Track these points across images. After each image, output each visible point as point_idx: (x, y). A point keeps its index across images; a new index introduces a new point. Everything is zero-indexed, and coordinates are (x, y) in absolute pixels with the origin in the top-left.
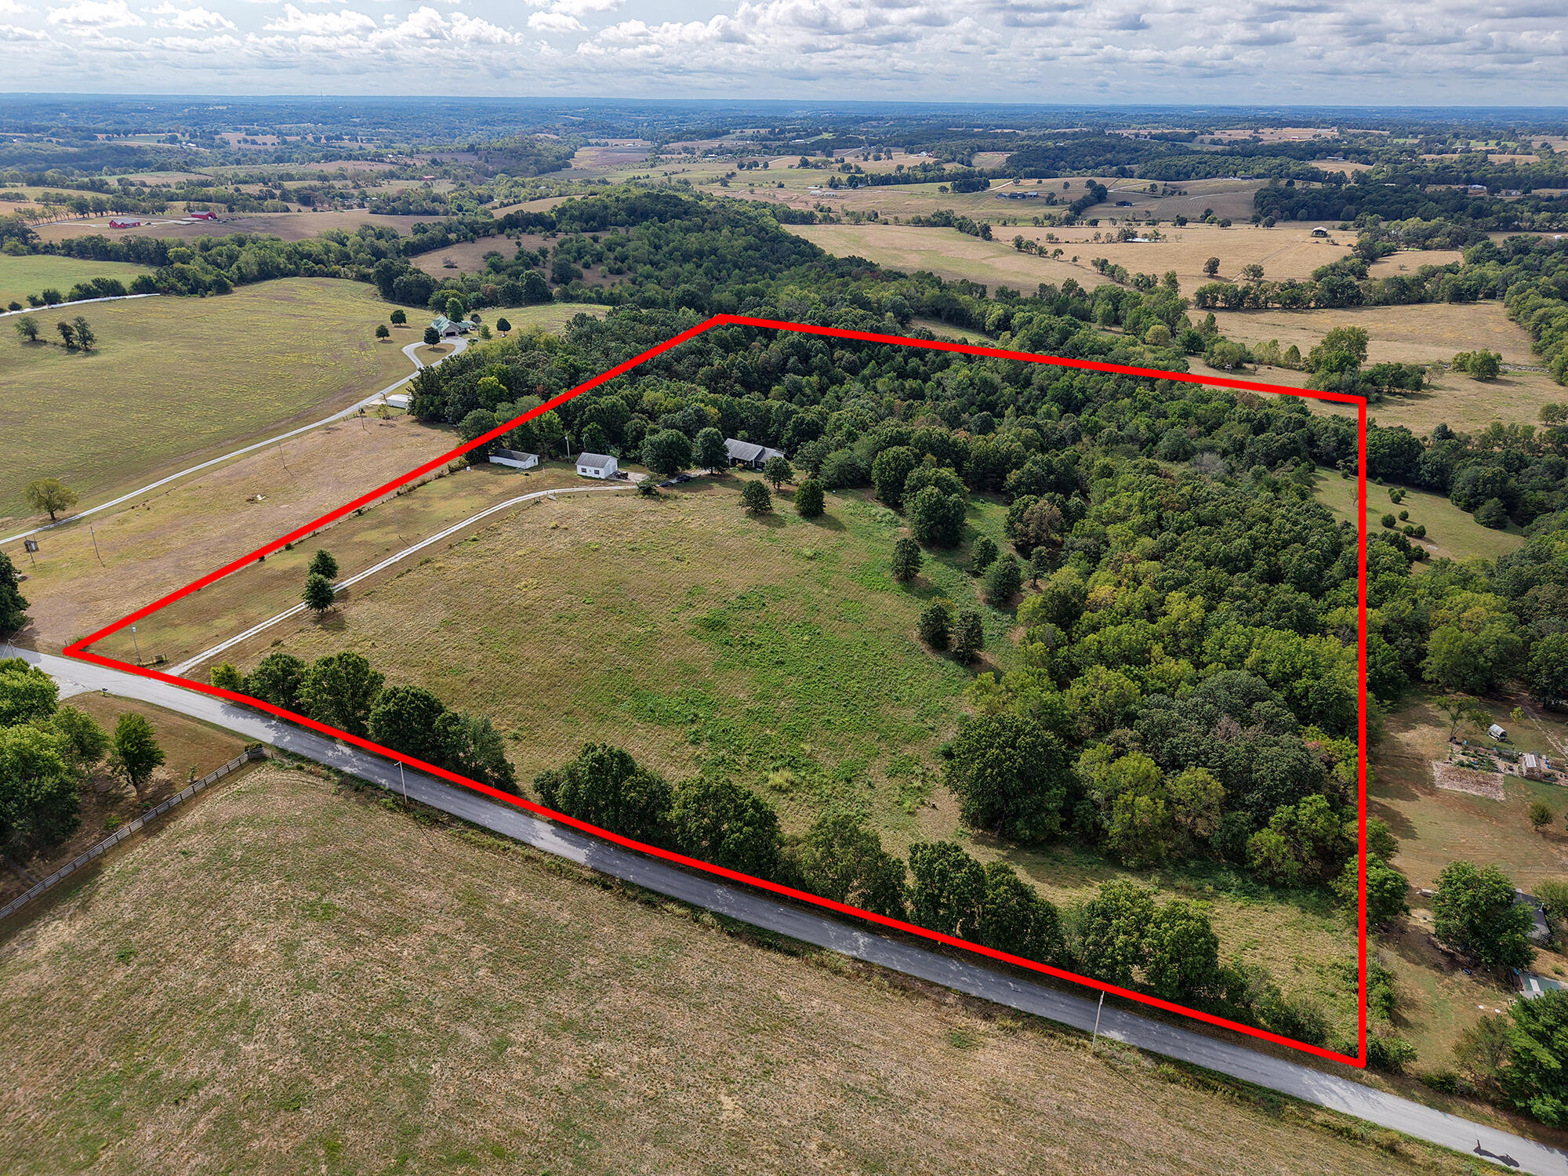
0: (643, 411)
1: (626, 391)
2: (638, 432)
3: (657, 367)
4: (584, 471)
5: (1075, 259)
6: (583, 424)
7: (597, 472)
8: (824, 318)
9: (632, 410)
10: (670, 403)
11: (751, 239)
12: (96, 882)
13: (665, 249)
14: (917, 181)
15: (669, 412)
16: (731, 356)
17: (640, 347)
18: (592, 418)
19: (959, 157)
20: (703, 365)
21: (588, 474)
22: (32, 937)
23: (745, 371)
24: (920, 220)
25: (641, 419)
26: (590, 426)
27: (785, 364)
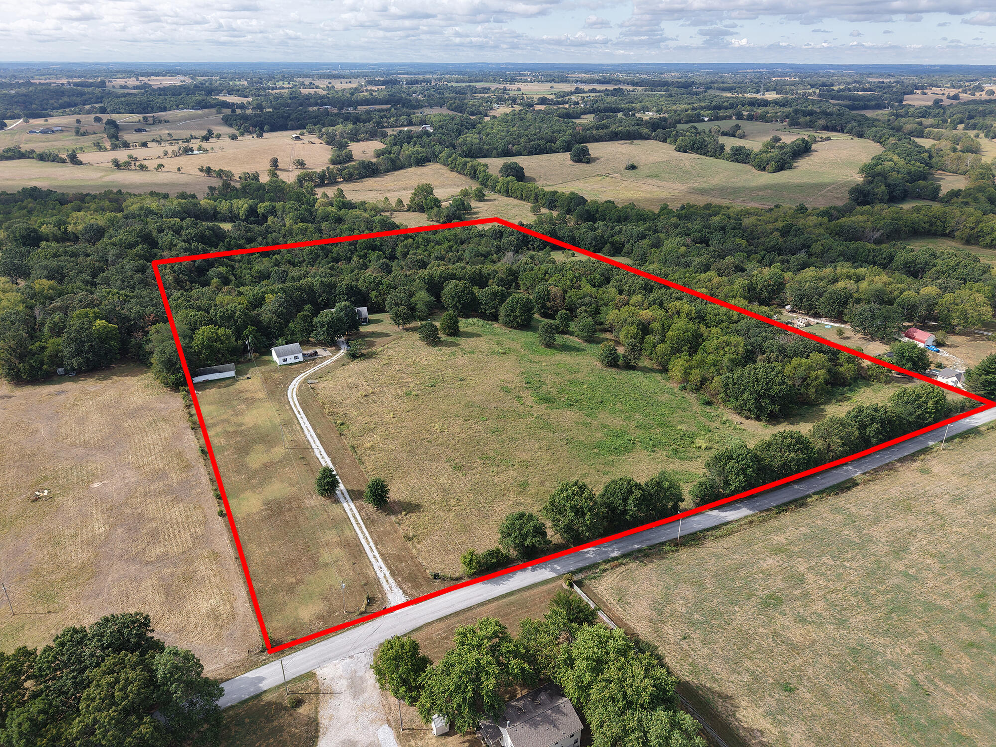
5: (179, 169)
7: (296, 358)
12: (697, 687)
21: (289, 362)
22: (751, 731)
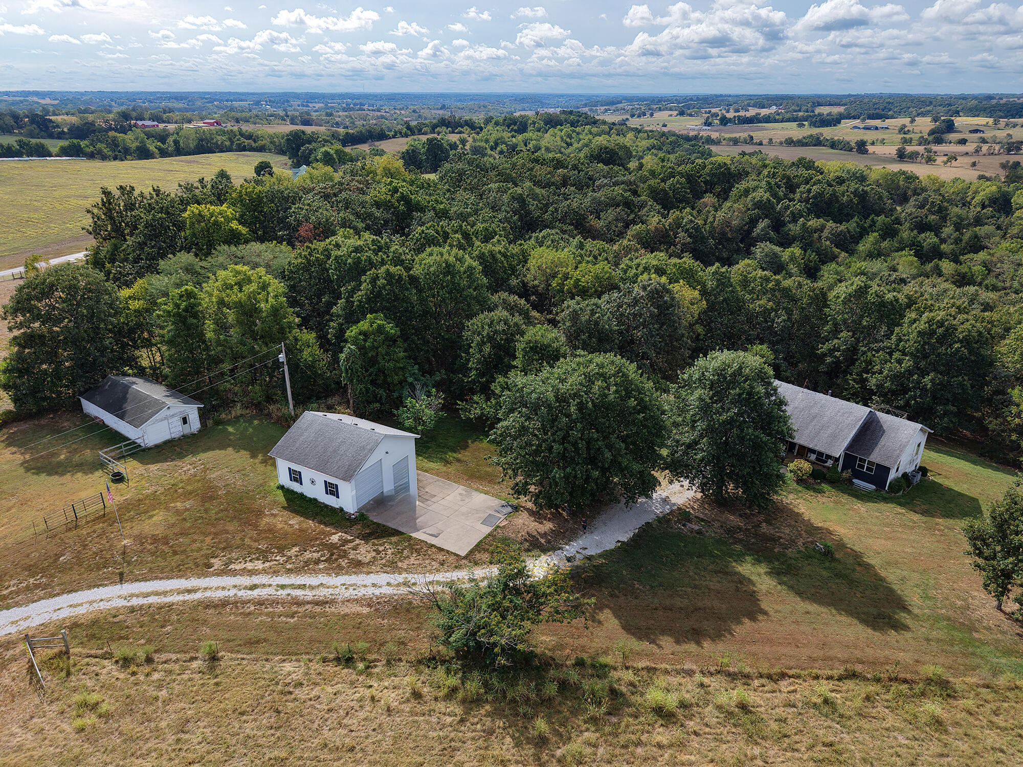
0: (525, 291)
1: (497, 246)
2: (497, 347)
3: (562, 220)
4: (296, 477)
6: (352, 317)
7: (332, 490)
8: (789, 178)
9: (498, 284)
10: (587, 273)
11: (652, 141)
13: (575, 145)
14: (776, 121)
15: (584, 293)
16: (674, 214)
17: (538, 190)
18: (374, 302)
19: (804, 108)
20: (634, 222)
23: (697, 235)
24: (793, 141)
25: (512, 309)
26: (364, 325)
27: (750, 231)
